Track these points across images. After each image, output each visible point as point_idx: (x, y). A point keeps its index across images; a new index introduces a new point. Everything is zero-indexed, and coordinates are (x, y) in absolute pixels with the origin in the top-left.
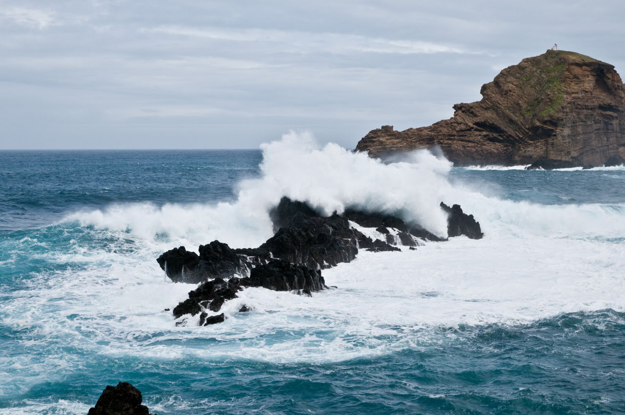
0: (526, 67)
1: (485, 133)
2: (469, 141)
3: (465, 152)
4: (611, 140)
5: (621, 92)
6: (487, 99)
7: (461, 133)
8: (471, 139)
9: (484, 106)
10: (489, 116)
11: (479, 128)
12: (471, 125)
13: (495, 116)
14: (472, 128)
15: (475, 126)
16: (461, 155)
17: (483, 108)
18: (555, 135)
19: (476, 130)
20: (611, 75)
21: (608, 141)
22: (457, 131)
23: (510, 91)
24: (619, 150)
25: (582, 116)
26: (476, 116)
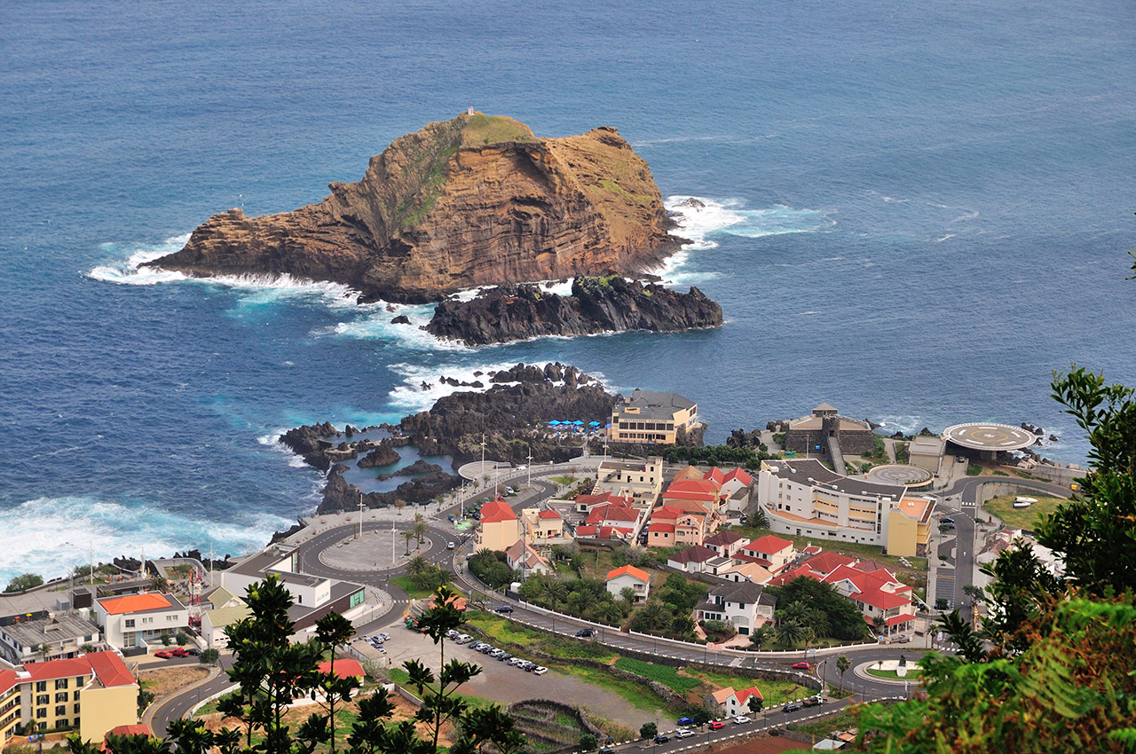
0: (424, 140)
1: (352, 231)
2: (329, 242)
3: (321, 257)
4: (526, 246)
5: (555, 176)
6: (366, 181)
7: (323, 229)
8: (333, 238)
9: (361, 191)
10: (361, 207)
11: (348, 223)
12: (338, 217)
13: (368, 209)
14: (339, 222)
15: (342, 221)
16: (314, 262)
17: (360, 194)
18: (409, 255)
19: (343, 225)
20: (539, 154)
21: (519, 246)
22: (319, 226)
23: (392, 175)
24: (537, 258)
25: (473, 220)
26: (347, 205)
